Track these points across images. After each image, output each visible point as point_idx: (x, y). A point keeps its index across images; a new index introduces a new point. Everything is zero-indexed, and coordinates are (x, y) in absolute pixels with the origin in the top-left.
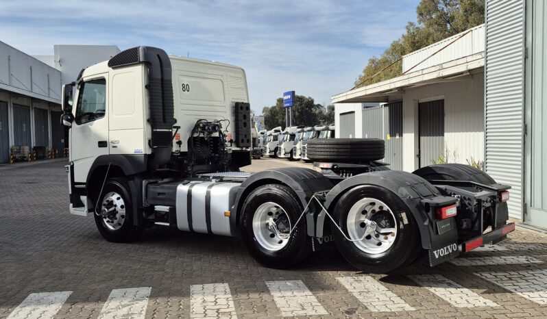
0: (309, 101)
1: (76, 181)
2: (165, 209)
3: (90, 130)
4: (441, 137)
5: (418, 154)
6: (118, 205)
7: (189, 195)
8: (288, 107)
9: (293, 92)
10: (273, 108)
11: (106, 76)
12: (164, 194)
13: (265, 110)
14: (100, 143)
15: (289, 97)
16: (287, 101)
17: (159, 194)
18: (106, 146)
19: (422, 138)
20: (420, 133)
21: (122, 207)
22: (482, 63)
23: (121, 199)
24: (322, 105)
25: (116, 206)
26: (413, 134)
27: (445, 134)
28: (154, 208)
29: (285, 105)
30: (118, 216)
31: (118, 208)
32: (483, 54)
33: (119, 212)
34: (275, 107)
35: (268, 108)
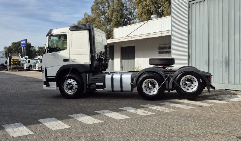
0: (28, 44)
1: (48, 75)
2: (102, 84)
3: (58, 55)
4: (134, 60)
5: (121, 66)
6: (74, 84)
7: (112, 78)
8: (23, 47)
9: (26, 40)
10: (10, 47)
11: (67, 34)
12: (98, 78)
13: (5, 48)
14: (64, 60)
15: (24, 42)
16: (23, 44)
17: (95, 79)
18: (68, 61)
19: (123, 60)
20: (122, 58)
21: (76, 85)
22: (169, 34)
23: (75, 82)
24: (34, 46)
25: (73, 84)
26: (120, 59)
27: (136, 59)
28: (95, 84)
29: (22, 46)
30: (74, 88)
31: (74, 85)
32: (170, 31)
33: (75, 87)
34: (11, 47)
35: (7, 47)
